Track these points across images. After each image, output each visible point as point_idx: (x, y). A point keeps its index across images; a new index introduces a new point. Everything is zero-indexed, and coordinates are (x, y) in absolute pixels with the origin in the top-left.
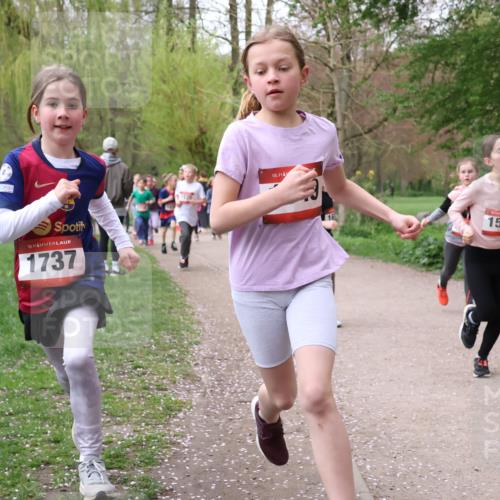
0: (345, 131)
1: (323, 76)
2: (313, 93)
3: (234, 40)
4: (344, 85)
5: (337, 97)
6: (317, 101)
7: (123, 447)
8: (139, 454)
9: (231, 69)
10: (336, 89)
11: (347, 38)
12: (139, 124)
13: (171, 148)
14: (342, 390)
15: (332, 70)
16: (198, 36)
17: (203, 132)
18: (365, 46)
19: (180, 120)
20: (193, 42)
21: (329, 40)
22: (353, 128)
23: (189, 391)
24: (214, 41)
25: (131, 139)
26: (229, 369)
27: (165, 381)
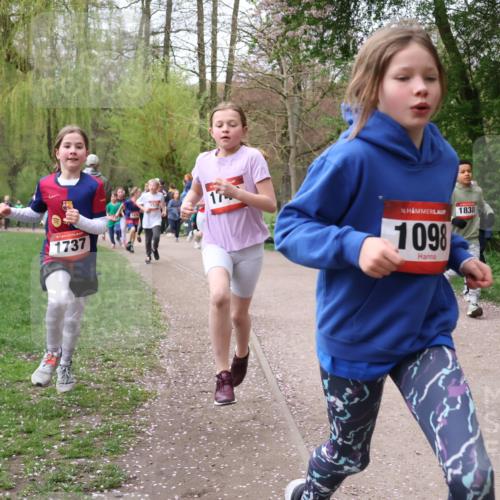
0: (297, 148)
1: (278, 102)
2: (269, 117)
3: (202, 73)
4: (296, 111)
5: (289, 120)
6: (272, 123)
7: (91, 436)
8: (105, 443)
9: (199, 97)
10: (289, 113)
11: (298, 71)
12: (117, 143)
13: (145, 163)
14: (295, 379)
15: (285, 98)
16: (171, 69)
17: (173, 150)
18: (314, 78)
19: (154, 140)
20: (166, 75)
21: (282, 73)
22: (304, 146)
23: (154, 382)
24: (184, 74)
25: (110, 155)
26: (192, 360)
27: (132, 373)
